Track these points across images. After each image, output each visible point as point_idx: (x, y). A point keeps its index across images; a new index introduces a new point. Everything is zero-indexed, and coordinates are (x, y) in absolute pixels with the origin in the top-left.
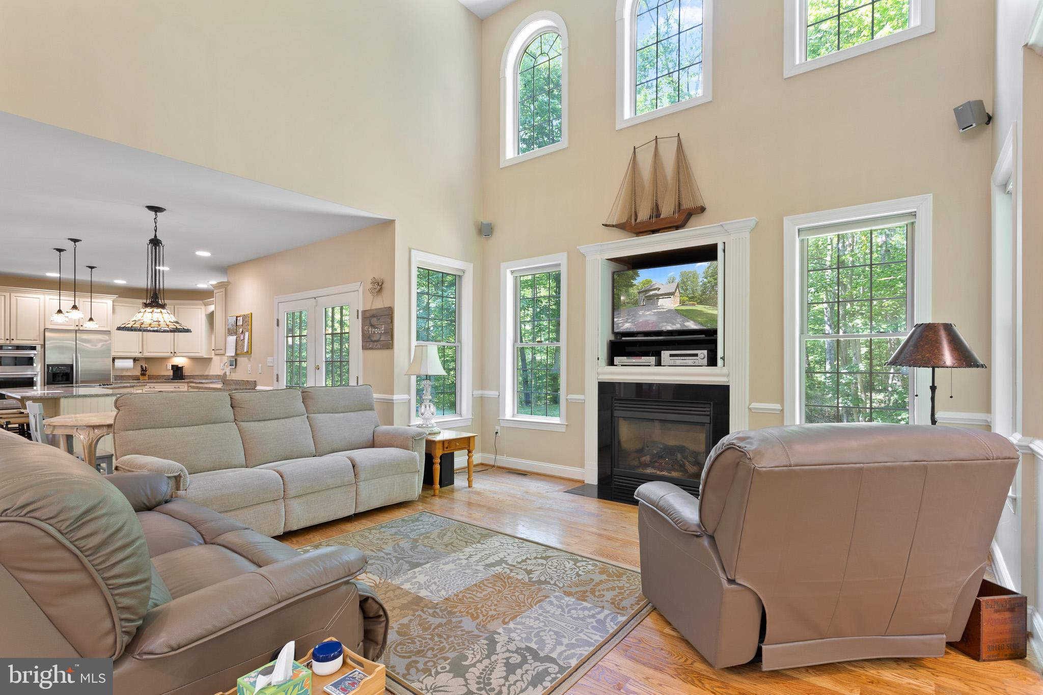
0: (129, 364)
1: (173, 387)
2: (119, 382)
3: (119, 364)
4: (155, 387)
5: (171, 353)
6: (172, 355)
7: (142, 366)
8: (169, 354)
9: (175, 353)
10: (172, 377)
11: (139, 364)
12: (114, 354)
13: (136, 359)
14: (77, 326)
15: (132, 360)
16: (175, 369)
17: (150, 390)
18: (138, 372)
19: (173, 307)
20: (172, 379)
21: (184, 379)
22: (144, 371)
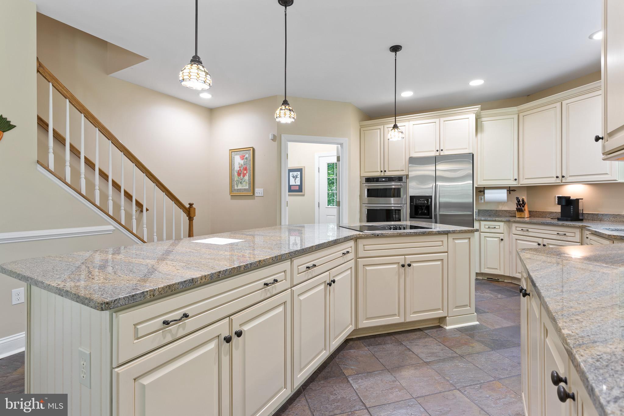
0: (502, 195)
1: (556, 233)
2: (483, 218)
3: (489, 195)
4: (530, 230)
5: (557, 177)
6: (558, 181)
7: (517, 198)
8: (553, 181)
9: (563, 177)
10: (559, 216)
11: (515, 195)
12: (480, 182)
13: (511, 189)
14: (437, 151)
15: (505, 191)
16: (564, 203)
17: (521, 233)
18: (513, 207)
19: (558, 105)
20: (559, 219)
21: (582, 220)
22: (521, 206)
